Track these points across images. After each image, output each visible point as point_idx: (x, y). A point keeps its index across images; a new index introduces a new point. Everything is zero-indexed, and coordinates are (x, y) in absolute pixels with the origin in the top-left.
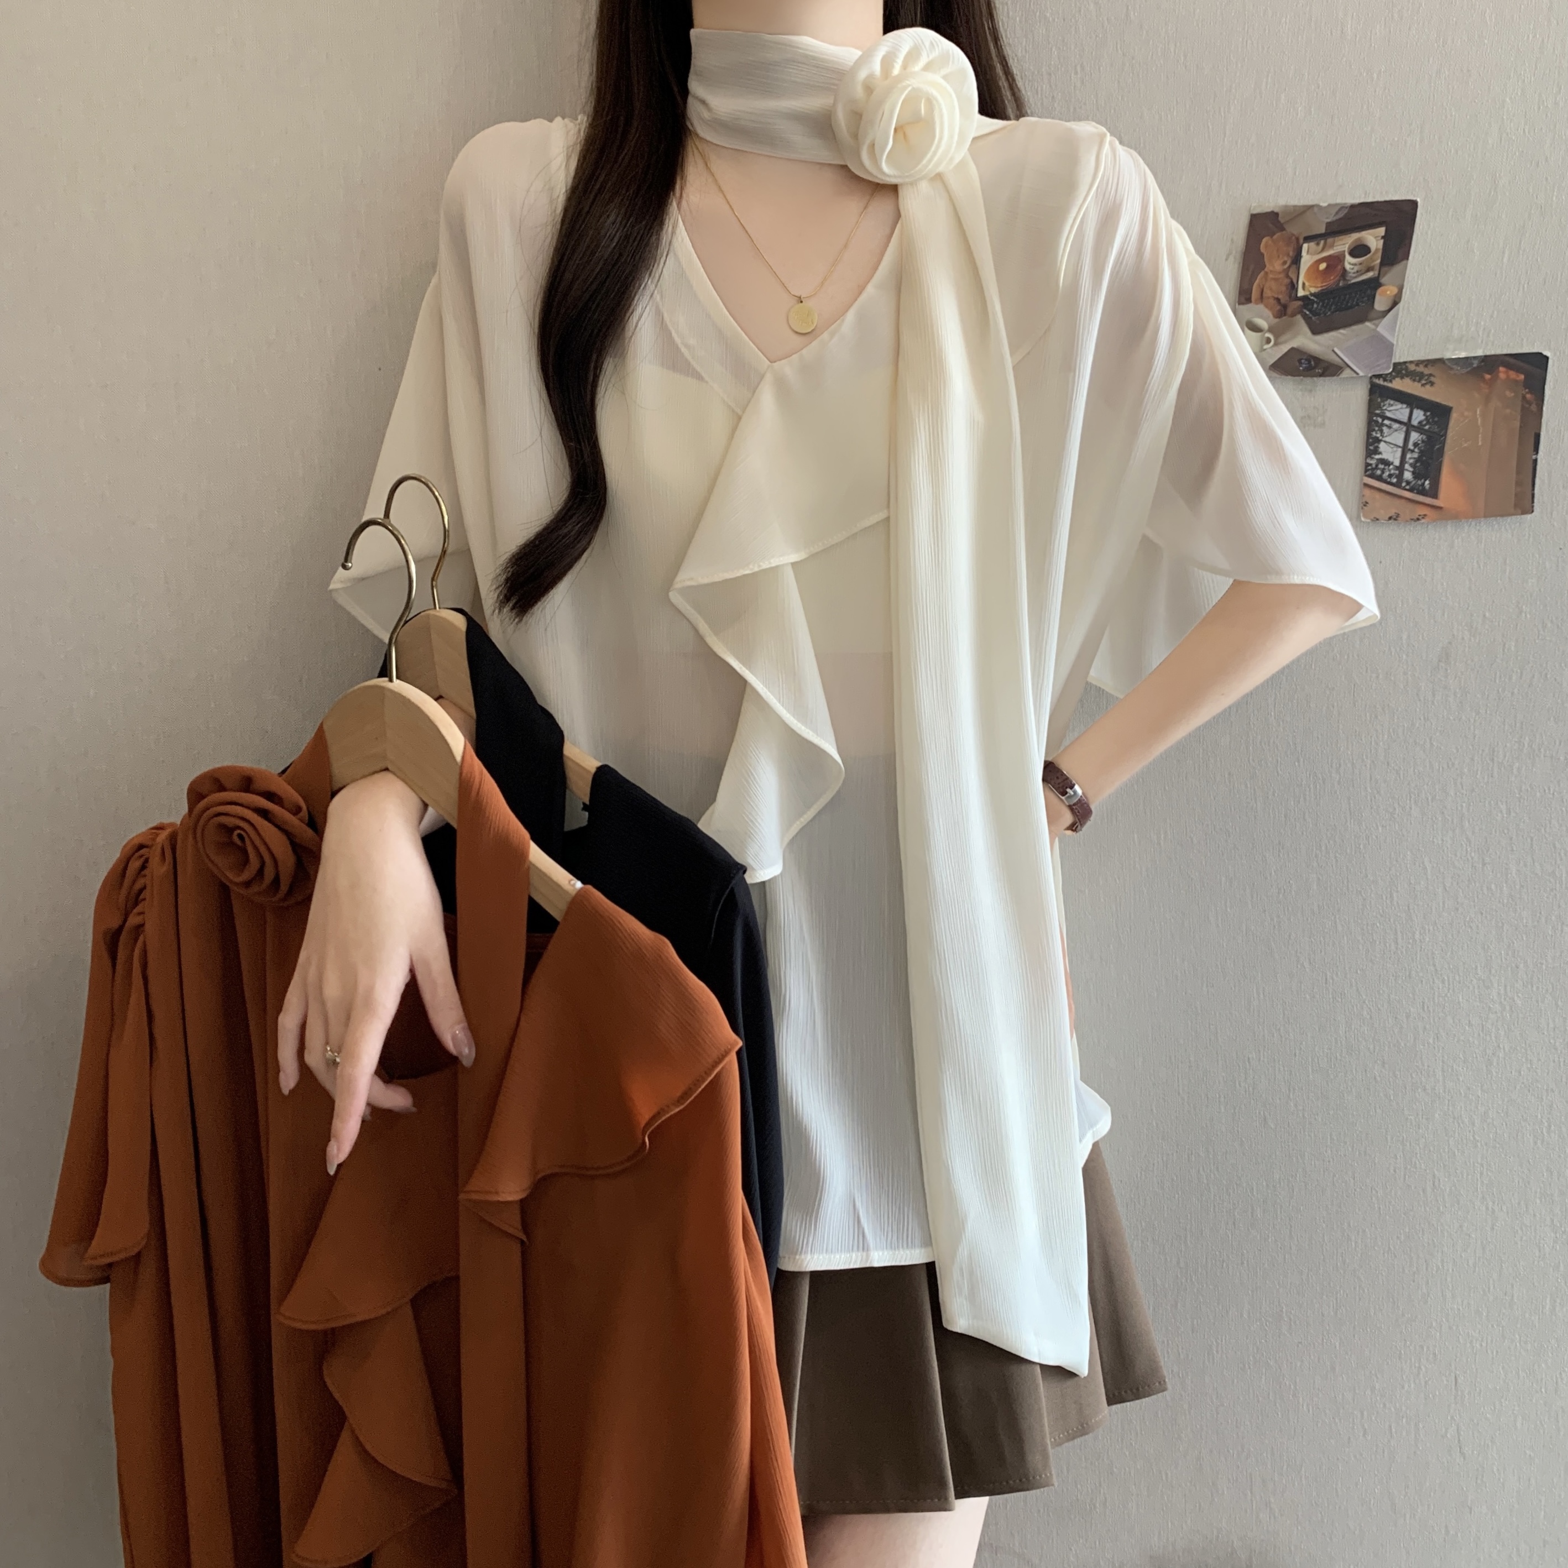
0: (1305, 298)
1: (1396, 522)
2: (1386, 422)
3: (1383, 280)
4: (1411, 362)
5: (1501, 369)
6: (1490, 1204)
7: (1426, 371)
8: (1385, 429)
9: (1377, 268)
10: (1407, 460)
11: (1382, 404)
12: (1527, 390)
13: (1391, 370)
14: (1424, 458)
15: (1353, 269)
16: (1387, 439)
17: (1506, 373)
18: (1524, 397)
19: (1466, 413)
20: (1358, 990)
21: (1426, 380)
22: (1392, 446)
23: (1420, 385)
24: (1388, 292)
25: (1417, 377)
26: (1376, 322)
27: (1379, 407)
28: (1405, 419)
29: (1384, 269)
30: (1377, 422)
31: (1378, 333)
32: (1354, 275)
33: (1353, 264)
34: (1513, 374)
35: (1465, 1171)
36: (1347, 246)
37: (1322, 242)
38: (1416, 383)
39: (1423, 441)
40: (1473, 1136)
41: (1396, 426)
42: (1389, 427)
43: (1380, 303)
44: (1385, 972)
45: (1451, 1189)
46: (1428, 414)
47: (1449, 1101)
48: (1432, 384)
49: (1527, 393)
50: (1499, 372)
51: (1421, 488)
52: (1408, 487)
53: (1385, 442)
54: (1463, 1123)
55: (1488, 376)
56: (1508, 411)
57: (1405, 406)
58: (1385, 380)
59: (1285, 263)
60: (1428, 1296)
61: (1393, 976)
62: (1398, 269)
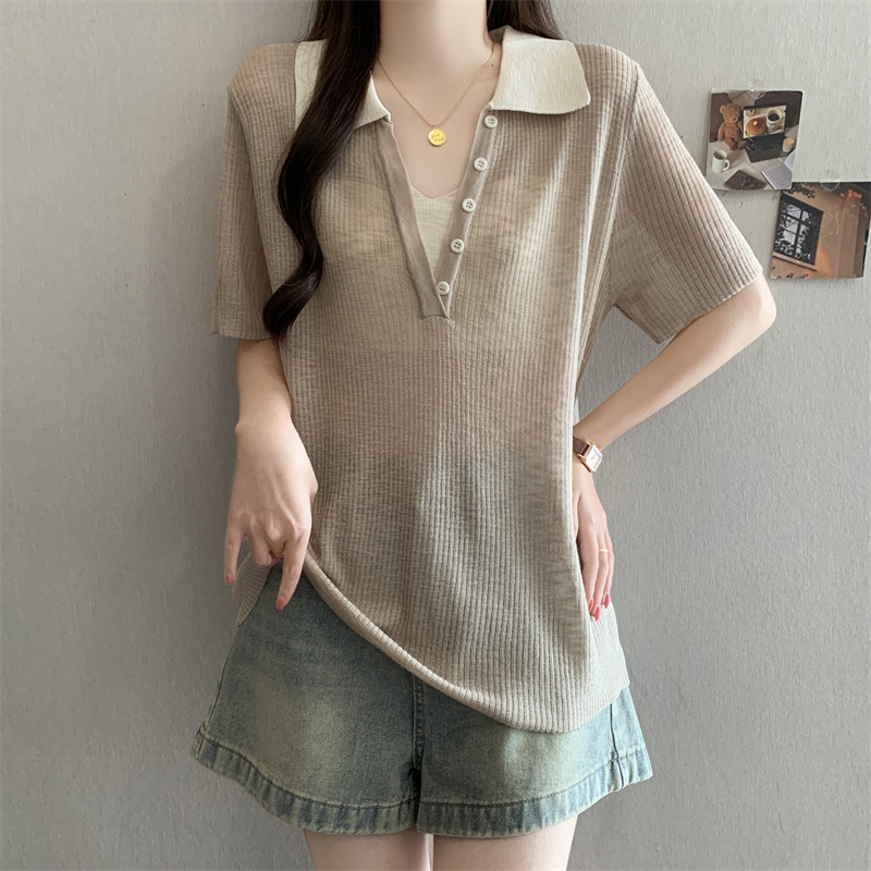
0: (747, 139)
1: (791, 278)
2: (788, 218)
3: (787, 135)
4: (803, 183)
5: (852, 191)
7: (811, 189)
8: (787, 222)
9: (783, 128)
10: (798, 241)
11: (787, 207)
12: (863, 204)
13: (791, 187)
14: (808, 241)
15: (771, 127)
17: (852, 194)
18: (861, 207)
19: (830, 216)
21: (810, 194)
22: (790, 233)
23: (807, 197)
24: (789, 142)
25: (806, 192)
26: (784, 158)
27: (785, 209)
28: (798, 217)
29: (786, 129)
31: (785, 165)
32: (772, 130)
34: (856, 194)
36: (767, 114)
37: (753, 111)
38: (805, 196)
39: (807, 231)
41: (793, 221)
42: (789, 221)
43: (785, 148)
46: (811, 214)
48: (814, 197)
49: (863, 206)
50: (849, 192)
51: (805, 258)
52: (798, 258)
53: (787, 230)
55: (843, 195)
56: (852, 215)
57: (799, 209)
58: (789, 192)
62: (793, 129)
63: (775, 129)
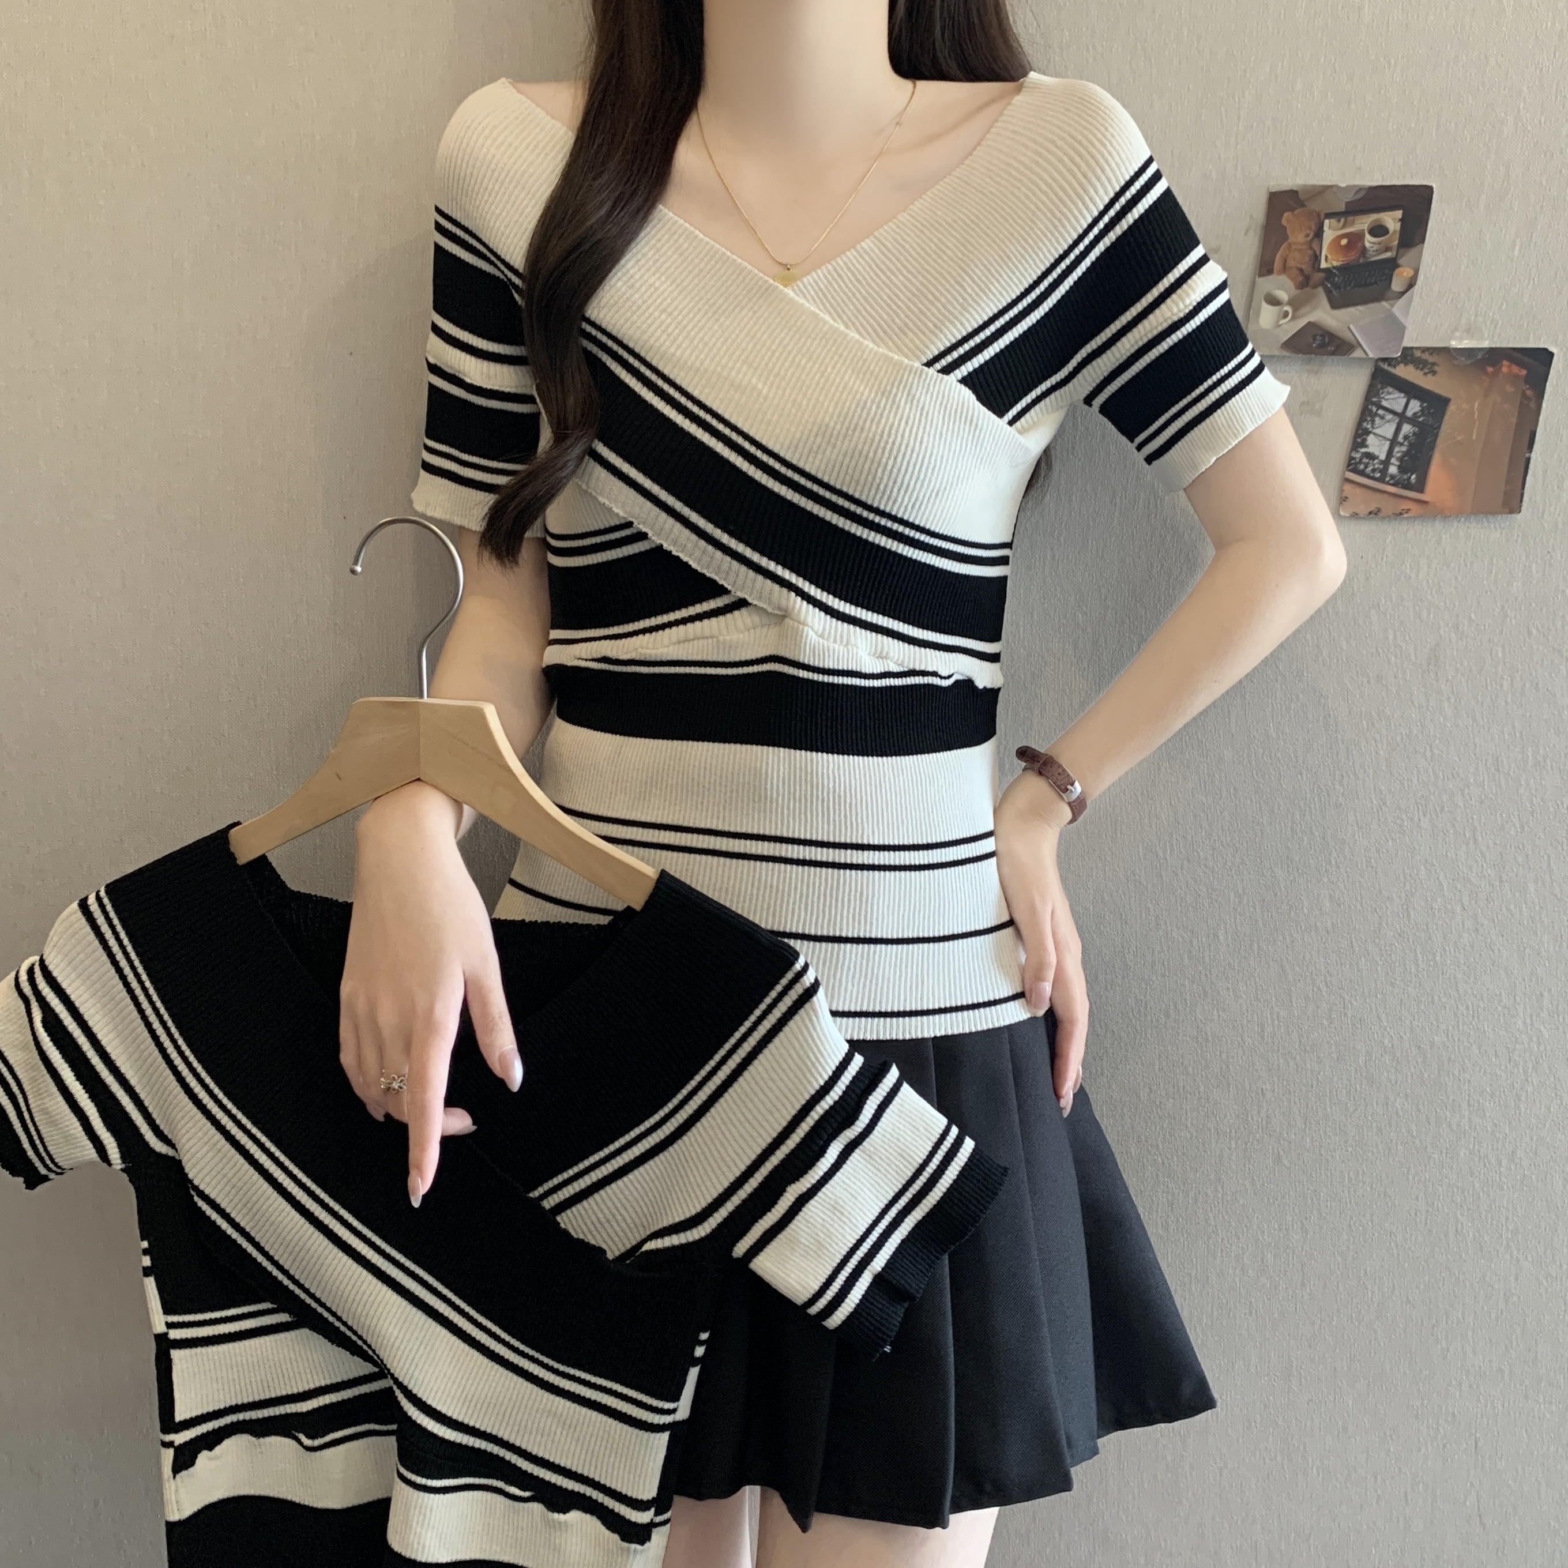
0: (1327, 270)
1: (1375, 516)
2: (1381, 412)
3: (1400, 261)
4: (1419, 348)
5: (1506, 363)
7: (1431, 360)
8: (1377, 420)
9: (1395, 249)
10: (1395, 453)
11: (1381, 392)
13: (1398, 355)
14: (1413, 451)
15: (1372, 247)
16: (1378, 431)
17: (1509, 366)
18: (1524, 392)
19: (1462, 407)
21: (1429, 369)
22: (1381, 439)
23: (1422, 373)
24: (1405, 274)
25: (1421, 364)
26: (1392, 302)
27: (1377, 395)
28: (1400, 409)
29: (1401, 251)
30: (1371, 411)
31: (1394, 314)
32: (1373, 253)
33: (1371, 243)
34: (1516, 369)
36: (1367, 225)
37: (1343, 220)
38: (1419, 371)
39: (1413, 435)
41: (1389, 416)
42: (1382, 418)
43: (1397, 285)
46: (1425, 405)
48: (1434, 373)
49: (1529, 389)
50: (1503, 366)
51: (1405, 482)
52: (1391, 482)
53: (1375, 434)
55: (1490, 369)
56: (1506, 406)
57: (1403, 395)
58: (1390, 365)
59: (1307, 235)
62: (1412, 252)
63: (1379, 252)
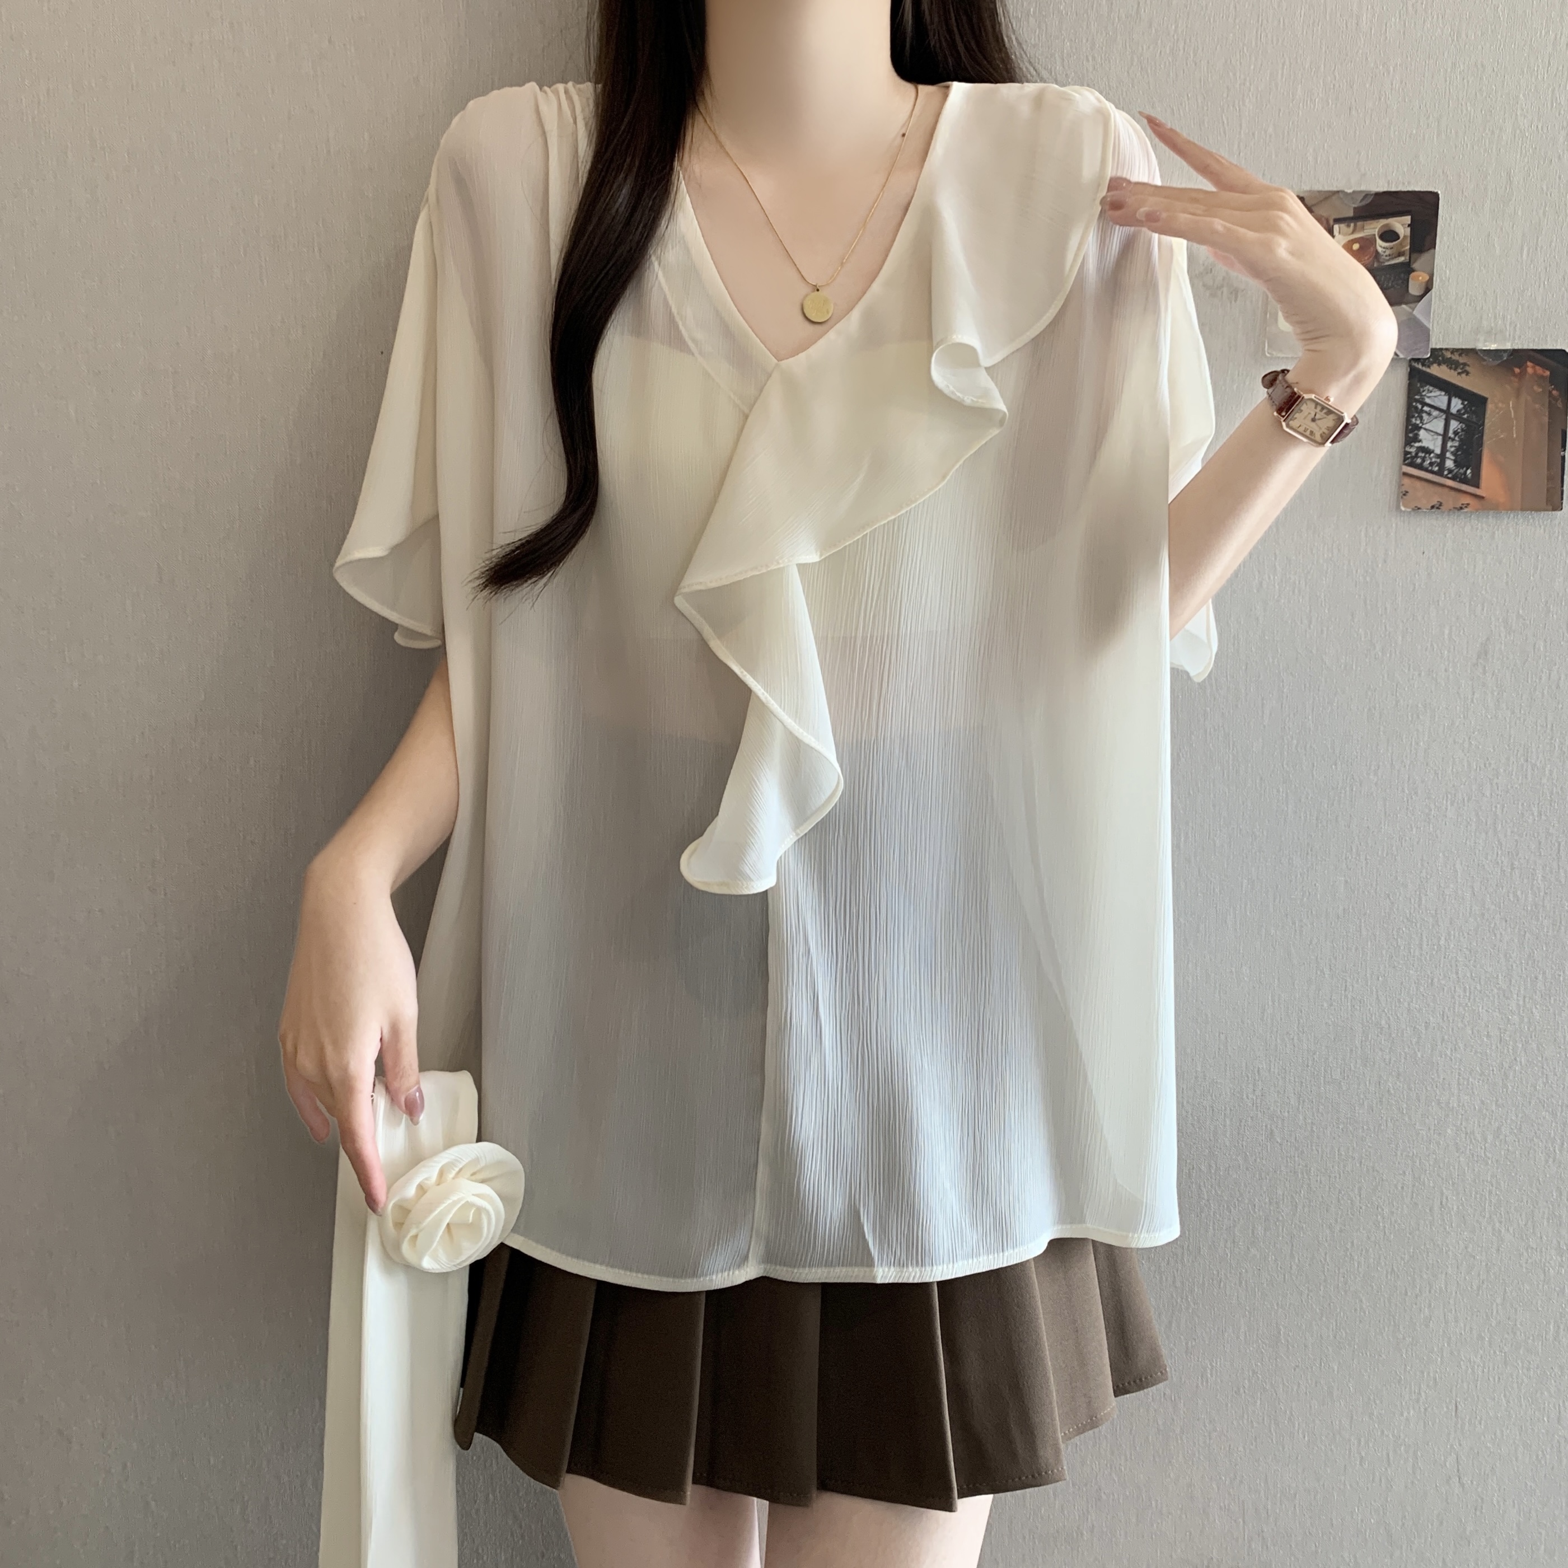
1: (1438, 510)
2: (1426, 408)
3: (1415, 266)
4: (1447, 349)
5: (1529, 364)
6: (1497, 1225)
7: (1462, 360)
8: (1424, 415)
9: (1408, 253)
10: (1448, 448)
11: (1422, 390)
12: (1553, 387)
13: (1429, 355)
14: (1465, 447)
15: (1385, 252)
16: (1427, 426)
17: (1533, 367)
18: (1550, 392)
19: (1500, 405)
20: (1377, 998)
21: (1461, 369)
22: (1433, 434)
23: (1456, 373)
24: (1420, 278)
25: (1453, 365)
26: (1412, 305)
27: (1419, 393)
28: (1444, 407)
29: (1414, 256)
30: (1416, 408)
31: (1414, 316)
32: (1388, 258)
33: (1384, 248)
34: (1539, 370)
35: (1474, 1189)
36: (1377, 230)
37: (1352, 225)
38: (1452, 371)
39: (1463, 430)
40: (1485, 1152)
41: (1435, 413)
42: (1429, 414)
43: (1414, 288)
44: (1407, 978)
45: (1458, 1208)
46: (1466, 403)
47: (1462, 1115)
48: (1467, 373)
49: (1553, 389)
50: (1527, 367)
51: (1463, 477)
52: (1450, 476)
53: (1425, 429)
54: (1475, 1139)
55: (1517, 370)
56: (1537, 406)
57: (1443, 393)
58: (1423, 365)
60: (1430, 1319)
61: (1415, 983)
62: (1425, 257)
63: (1392, 257)
